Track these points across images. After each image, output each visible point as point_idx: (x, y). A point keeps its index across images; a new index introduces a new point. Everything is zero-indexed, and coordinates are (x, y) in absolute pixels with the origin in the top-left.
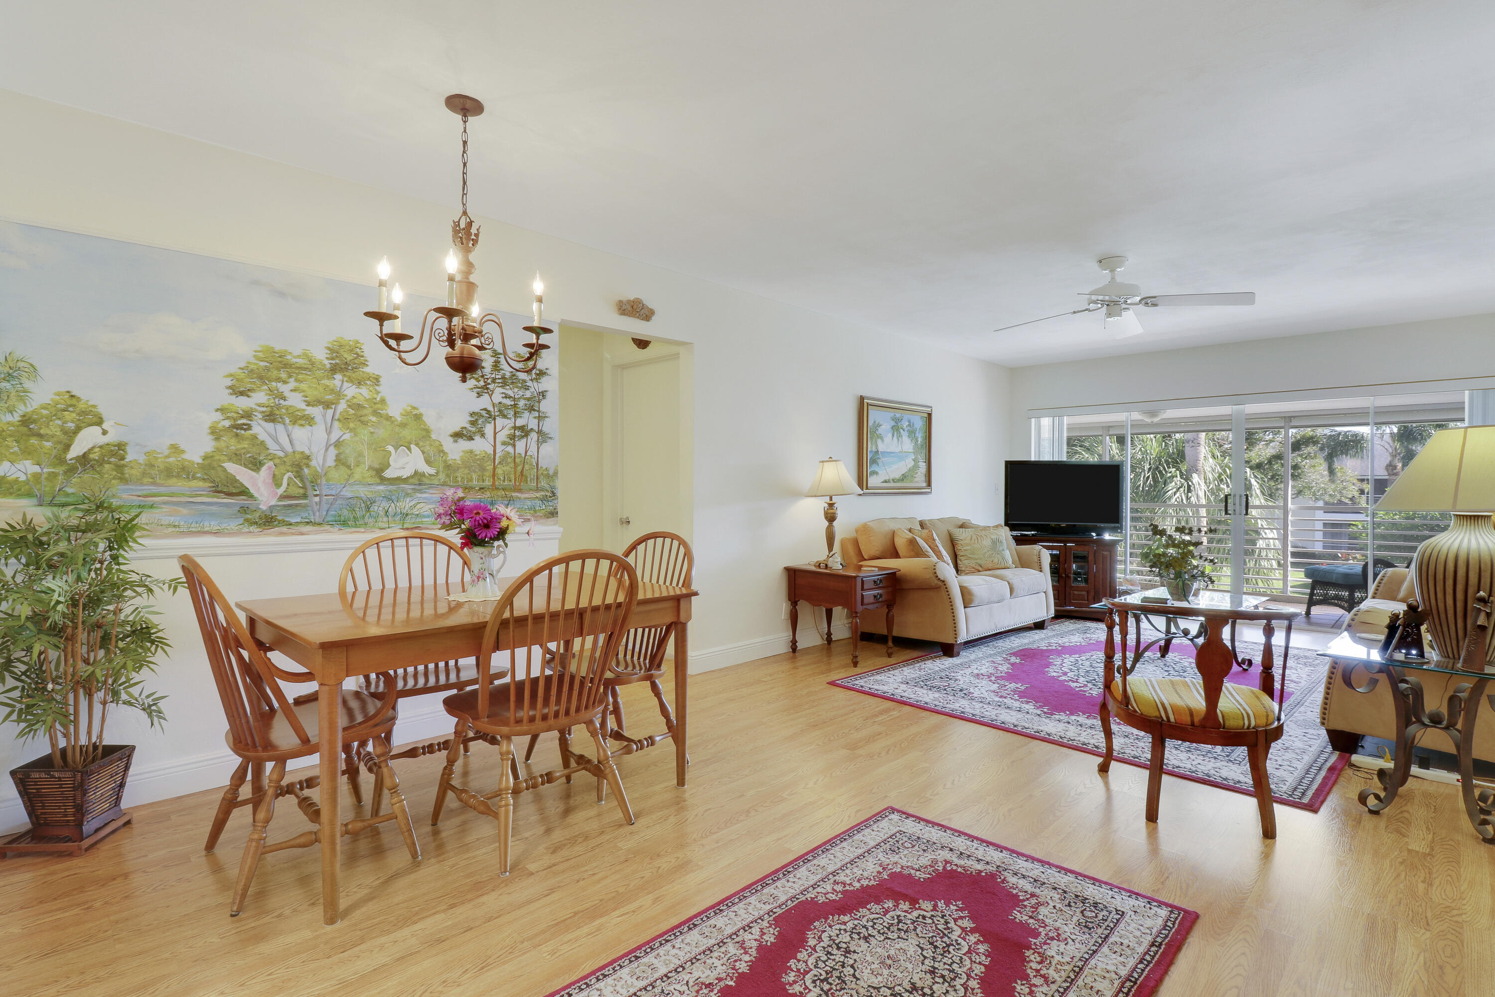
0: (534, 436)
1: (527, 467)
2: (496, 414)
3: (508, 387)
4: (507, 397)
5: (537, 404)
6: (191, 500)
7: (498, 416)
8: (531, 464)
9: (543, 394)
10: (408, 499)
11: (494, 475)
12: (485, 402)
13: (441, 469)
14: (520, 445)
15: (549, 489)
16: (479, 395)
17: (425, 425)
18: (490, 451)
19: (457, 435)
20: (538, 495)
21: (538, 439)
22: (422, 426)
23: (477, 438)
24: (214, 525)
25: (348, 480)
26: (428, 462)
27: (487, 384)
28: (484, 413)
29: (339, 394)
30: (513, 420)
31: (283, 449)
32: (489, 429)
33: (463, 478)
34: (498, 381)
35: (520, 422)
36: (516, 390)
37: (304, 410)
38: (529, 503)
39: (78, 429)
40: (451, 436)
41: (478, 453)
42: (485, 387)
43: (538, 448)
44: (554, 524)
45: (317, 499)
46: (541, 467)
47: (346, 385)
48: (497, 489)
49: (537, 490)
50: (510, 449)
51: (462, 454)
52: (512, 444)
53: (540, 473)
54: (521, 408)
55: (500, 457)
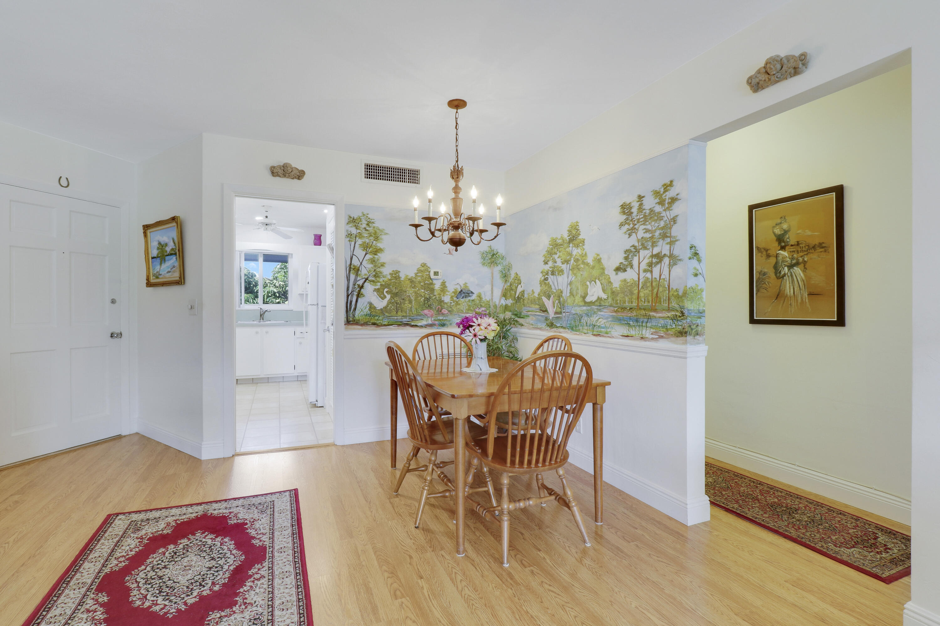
0: (666, 260)
1: (661, 289)
2: (640, 247)
3: (647, 223)
4: (646, 231)
5: (669, 230)
6: (535, 313)
7: (641, 249)
8: (664, 287)
9: (674, 220)
10: (595, 316)
11: (638, 298)
12: (633, 240)
13: (610, 295)
14: (656, 271)
15: (679, 309)
16: (630, 235)
17: (602, 265)
18: (636, 278)
19: (618, 269)
20: (669, 314)
21: (670, 263)
22: (601, 266)
23: (628, 269)
24: (539, 325)
25: (573, 304)
26: (604, 291)
27: (634, 225)
28: (632, 249)
29: (570, 254)
30: (651, 250)
31: (555, 289)
32: (635, 262)
33: (620, 301)
34: (642, 220)
35: (656, 251)
36: (653, 223)
37: (561, 267)
38: (662, 322)
39: (518, 286)
40: (615, 270)
41: (628, 281)
42: (634, 228)
43: (670, 271)
44: (683, 344)
45: (564, 314)
46: (672, 289)
47: (574, 248)
48: (640, 309)
49: (669, 310)
50: (650, 275)
51: (620, 283)
52: (650, 271)
53: (671, 294)
54: (657, 238)
55: (642, 282)
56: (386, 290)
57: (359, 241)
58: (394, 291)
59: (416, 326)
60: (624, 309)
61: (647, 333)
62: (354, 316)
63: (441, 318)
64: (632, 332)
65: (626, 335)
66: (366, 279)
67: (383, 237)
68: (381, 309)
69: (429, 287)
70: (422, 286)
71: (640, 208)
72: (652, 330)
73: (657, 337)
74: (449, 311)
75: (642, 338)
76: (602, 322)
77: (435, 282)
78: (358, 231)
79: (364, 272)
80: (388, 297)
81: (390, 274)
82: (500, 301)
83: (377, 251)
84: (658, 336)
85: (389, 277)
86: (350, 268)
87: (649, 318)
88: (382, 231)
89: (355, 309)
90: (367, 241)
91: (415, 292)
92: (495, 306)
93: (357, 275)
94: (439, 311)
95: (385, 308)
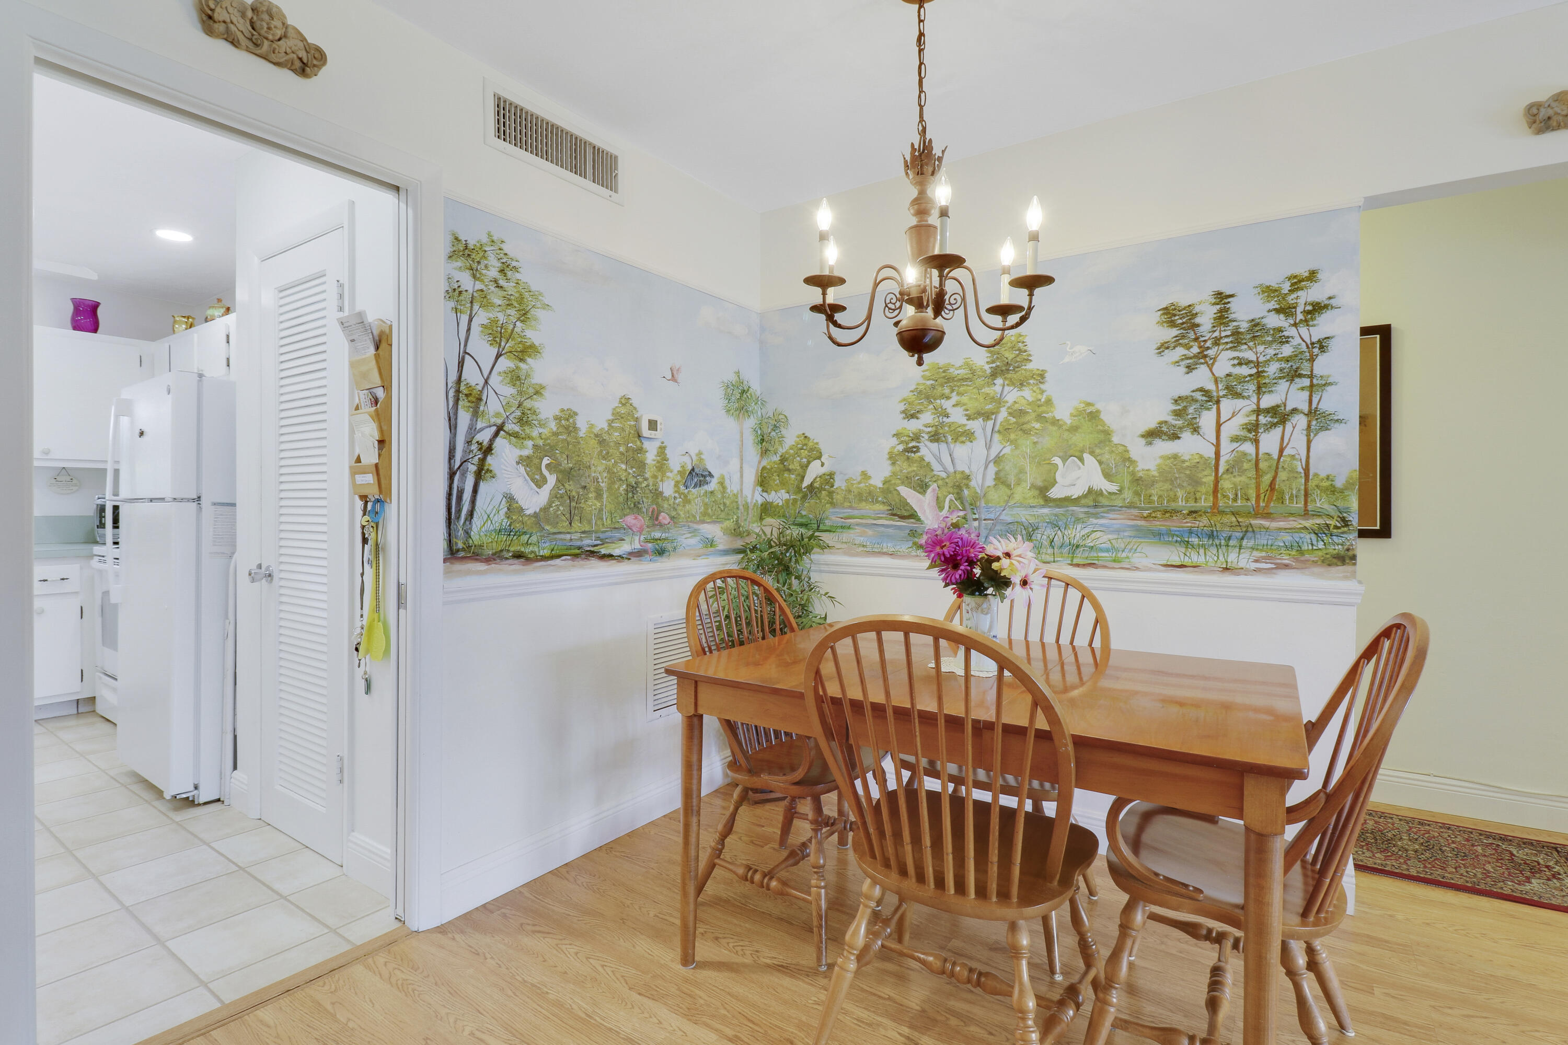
0: (1300, 421)
1: (1282, 475)
2: (1221, 393)
3: (1245, 347)
4: (1241, 362)
5: (1306, 365)
6: (875, 522)
7: (1224, 396)
8: (1293, 470)
9: (1322, 345)
10: (1079, 527)
11: (1215, 491)
12: (1202, 377)
13: (1126, 484)
14: (1269, 441)
15: (1335, 513)
16: (1190, 369)
17: (1104, 424)
18: (1210, 452)
19: (1152, 435)
20: (1308, 523)
21: (1309, 426)
22: (1100, 428)
23: (1186, 435)
24: (888, 546)
25: (1007, 502)
26: (1108, 476)
27: (1204, 349)
28: (1198, 396)
29: (999, 401)
30: (1254, 399)
31: (945, 470)
32: (1207, 420)
33: (1160, 497)
34: (1226, 340)
35: (1267, 401)
36: (1261, 348)
37: (964, 425)
38: (1287, 538)
39: (809, 463)
40: (1143, 436)
41: (1186, 457)
42: (1202, 355)
43: (1309, 442)
44: (1346, 578)
45: (976, 524)
46: (1317, 475)
47: (1007, 389)
48: (1222, 513)
49: (1306, 514)
50: (1248, 448)
51: (1159, 461)
52: (1251, 439)
53: (1312, 484)
54: (1272, 376)
55: (1227, 462)
56: (546, 461)
57: (482, 317)
58: (566, 464)
59: (610, 556)
60: (1170, 513)
62: (467, 533)
63: (657, 535)
64: (1195, 558)
65: (1180, 564)
66: (500, 428)
67: (539, 313)
68: (536, 515)
69: (635, 457)
70: (622, 454)
71: (1222, 318)
72: (1257, 554)
73: (1273, 566)
74: (672, 518)
75: (1227, 569)
76: (1102, 539)
77: (647, 445)
78: (479, 286)
79: (493, 407)
80: (552, 479)
81: (557, 418)
82: (753, 496)
83: (525, 351)
84: (1275, 564)
85: (553, 426)
86: (458, 391)
87: (1248, 531)
88: (536, 296)
89: (471, 514)
90: (501, 317)
91: (609, 470)
92: (746, 506)
93: (476, 414)
94: (655, 517)
95: (545, 509)
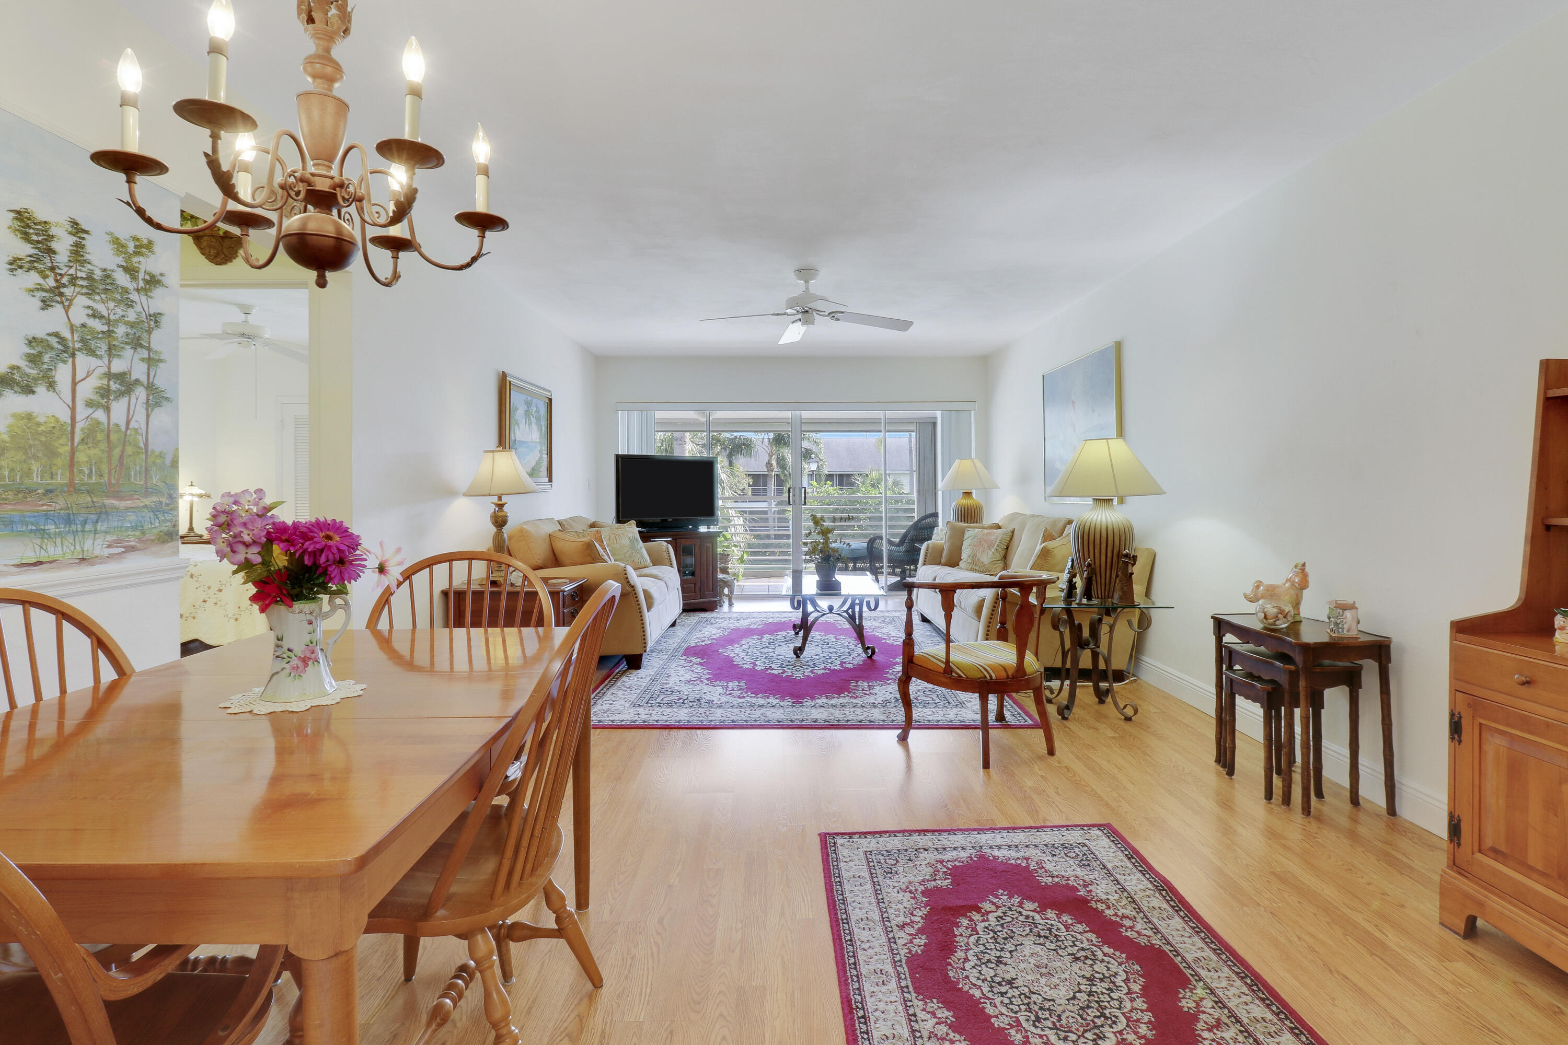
0: (140, 393)
1: (129, 450)
2: (78, 345)
3: (97, 297)
4: (95, 315)
5: (145, 335)
7: (80, 350)
8: (136, 445)
9: (157, 320)
11: (72, 465)
12: (55, 320)
14: (119, 408)
15: (165, 490)
16: (46, 305)
18: (65, 417)
20: (147, 501)
21: (148, 400)
23: (41, 390)
27: (60, 285)
28: (53, 341)
30: (106, 360)
32: (62, 374)
33: (12, 470)
34: (81, 282)
35: (118, 366)
36: (111, 305)
38: (132, 517)
41: (41, 419)
42: (57, 291)
43: (148, 416)
46: (153, 451)
48: (78, 491)
49: (146, 492)
50: (100, 415)
51: (10, 421)
52: (103, 406)
53: (150, 460)
54: (120, 340)
55: (82, 430)
60: (23, 492)
61: (95, 546)
64: (53, 550)
65: (34, 561)
71: (78, 254)
72: (110, 538)
73: (122, 550)
75: (83, 559)
84: (124, 547)
87: (102, 513)
